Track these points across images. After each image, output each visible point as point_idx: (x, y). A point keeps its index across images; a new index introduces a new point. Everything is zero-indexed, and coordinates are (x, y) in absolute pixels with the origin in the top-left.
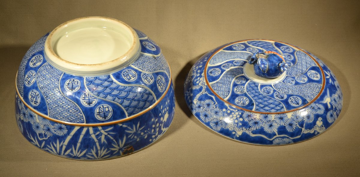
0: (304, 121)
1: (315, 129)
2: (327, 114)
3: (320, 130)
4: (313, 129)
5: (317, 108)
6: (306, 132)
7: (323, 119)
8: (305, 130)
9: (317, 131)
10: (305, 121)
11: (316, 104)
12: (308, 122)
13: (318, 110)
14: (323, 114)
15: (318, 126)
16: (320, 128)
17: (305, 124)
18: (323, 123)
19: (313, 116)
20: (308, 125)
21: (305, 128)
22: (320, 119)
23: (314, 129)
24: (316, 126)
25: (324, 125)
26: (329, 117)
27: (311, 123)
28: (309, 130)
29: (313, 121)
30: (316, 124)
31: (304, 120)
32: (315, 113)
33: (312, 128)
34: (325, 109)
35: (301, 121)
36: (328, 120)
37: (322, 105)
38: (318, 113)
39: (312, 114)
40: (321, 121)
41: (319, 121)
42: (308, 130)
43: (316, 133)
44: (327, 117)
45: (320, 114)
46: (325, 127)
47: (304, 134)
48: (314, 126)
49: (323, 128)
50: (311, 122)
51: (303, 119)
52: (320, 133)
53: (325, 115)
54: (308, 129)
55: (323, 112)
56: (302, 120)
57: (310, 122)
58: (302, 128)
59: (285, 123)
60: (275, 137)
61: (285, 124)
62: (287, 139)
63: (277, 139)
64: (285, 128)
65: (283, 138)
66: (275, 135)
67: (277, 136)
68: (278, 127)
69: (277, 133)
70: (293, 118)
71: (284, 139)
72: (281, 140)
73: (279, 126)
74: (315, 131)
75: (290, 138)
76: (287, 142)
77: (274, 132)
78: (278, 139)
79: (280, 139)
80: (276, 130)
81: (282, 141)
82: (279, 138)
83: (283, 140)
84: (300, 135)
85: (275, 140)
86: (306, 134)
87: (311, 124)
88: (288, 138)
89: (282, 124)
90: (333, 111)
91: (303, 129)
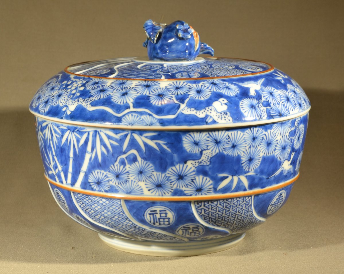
0: (189, 95)
1: (208, 113)
2: (243, 100)
3: (219, 118)
4: (202, 111)
5: (224, 86)
6: (188, 111)
7: (231, 103)
8: (186, 108)
9: (211, 117)
11: (223, 82)
12: (197, 98)
13: (223, 89)
14: (232, 97)
15: (216, 110)
16: (219, 114)
17: (190, 99)
18: (228, 109)
19: (211, 92)
20: (196, 103)
21: (186, 105)
22: (223, 101)
23: (206, 111)
24: (210, 107)
25: (230, 112)
26: (246, 107)
27: (202, 100)
28: (195, 111)
29: (206, 98)
30: (212, 106)
33: (202, 109)
34: (240, 92)
35: (182, 93)
36: (241, 109)
37: (236, 87)
38: (223, 92)
39: (209, 90)
40: (226, 104)
41: (220, 104)
42: (192, 109)
43: (208, 121)
44: (240, 104)
46: (232, 118)
48: (207, 106)
49: (227, 117)
50: (202, 99)
51: (187, 92)
52: (218, 122)
53: (238, 100)
54: (194, 109)
55: (235, 95)
56: (185, 93)
57: (199, 99)
58: (181, 104)
59: (152, 92)
60: (127, 111)
61: (151, 93)
62: (148, 116)
63: (130, 115)
64: (149, 99)
65: (141, 113)
66: (128, 107)
67: (132, 109)
68: (136, 97)
69: (131, 105)
70: (168, 88)
71: (143, 117)
72: (137, 117)
73: (138, 95)
74: (207, 116)
75: (154, 115)
76: (148, 123)
77: (127, 102)
78: (132, 115)
79: (136, 115)
80: (132, 101)
81: (138, 118)
82: (134, 114)
83: (140, 118)
84: (174, 114)
85: (127, 116)
86: (187, 116)
87: (201, 102)
88: (150, 115)
89: (146, 92)
90: (259, 103)
91: (183, 106)
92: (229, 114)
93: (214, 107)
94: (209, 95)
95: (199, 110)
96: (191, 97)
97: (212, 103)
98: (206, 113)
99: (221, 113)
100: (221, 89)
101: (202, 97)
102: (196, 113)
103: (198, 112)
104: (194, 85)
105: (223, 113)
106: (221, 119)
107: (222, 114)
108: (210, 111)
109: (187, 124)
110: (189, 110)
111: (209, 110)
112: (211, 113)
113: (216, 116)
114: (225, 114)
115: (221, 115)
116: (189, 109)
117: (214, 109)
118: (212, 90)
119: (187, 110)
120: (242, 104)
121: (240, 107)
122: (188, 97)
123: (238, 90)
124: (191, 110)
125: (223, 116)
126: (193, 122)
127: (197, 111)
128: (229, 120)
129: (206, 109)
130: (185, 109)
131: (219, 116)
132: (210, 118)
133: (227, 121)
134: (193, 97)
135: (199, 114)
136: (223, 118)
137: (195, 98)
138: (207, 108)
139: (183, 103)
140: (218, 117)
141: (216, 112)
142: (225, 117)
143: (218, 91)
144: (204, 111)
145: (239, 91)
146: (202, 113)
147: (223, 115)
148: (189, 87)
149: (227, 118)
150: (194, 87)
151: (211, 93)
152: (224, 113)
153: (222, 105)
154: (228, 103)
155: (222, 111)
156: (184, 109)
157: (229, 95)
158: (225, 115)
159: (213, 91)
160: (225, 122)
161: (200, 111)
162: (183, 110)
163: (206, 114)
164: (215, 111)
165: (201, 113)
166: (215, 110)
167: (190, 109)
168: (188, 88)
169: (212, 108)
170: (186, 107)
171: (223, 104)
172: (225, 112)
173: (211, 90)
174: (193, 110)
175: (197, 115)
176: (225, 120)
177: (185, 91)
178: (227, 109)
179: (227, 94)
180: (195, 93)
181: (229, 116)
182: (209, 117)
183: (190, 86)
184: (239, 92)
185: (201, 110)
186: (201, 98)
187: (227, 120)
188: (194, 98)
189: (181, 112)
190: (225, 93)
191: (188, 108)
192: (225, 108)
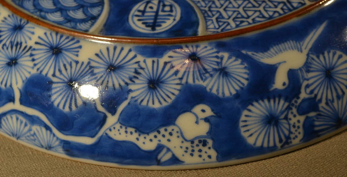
0: (130, 91)
1: (164, 142)
2: (250, 107)
3: (186, 152)
4: (152, 136)
5: (216, 67)
6: (120, 134)
7: (220, 117)
8: (118, 126)
9: (169, 150)
10: (132, 95)
11: (218, 52)
12: (144, 103)
13: (211, 76)
14: (227, 100)
15: (182, 133)
17: (129, 103)
18: (209, 133)
19: (179, 87)
20: (139, 115)
21: (119, 120)
22: (203, 111)
23: (160, 137)
24: (170, 129)
25: (212, 139)
26: (255, 123)
27: (154, 110)
28: (136, 135)
29: (165, 104)
30: (174, 124)
31: (132, 87)
32: (190, 81)
33: (153, 131)
34: (249, 85)
35: (117, 86)
36: (243, 130)
37: (245, 68)
38: (208, 85)
39: (178, 81)
40: (206, 120)
41: (194, 119)
42: (130, 130)
43: (161, 158)
44: (243, 118)
45: (214, 91)
46: (217, 151)
47: (110, 138)
48: (163, 125)
49: (205, 149)
50: (157, 105)
51: (127, 84)
52: (183, 162)
53: (240, 106)
54: (133, 130)
55: (234, 92)
56: (123, 84)
57: (150, 105)
58: (109, 115)
59: (60, 71)
60: (9, 106)
61: (57, 73)
62: (44, 129)
63: (14, 117)
64: (49, 89)
65: (33, 120)
66: (12, 99)
67: (17, 105)
68: (28, 76)
69: (17, 95)
70: (93, 64)
71: (36, 128)
72: (26, 125)
73: (34, 71)
74: (160, 148)
75: (55, 131)
76: (43, 144)
77: (11, 86)
78: (17, 119)
79: (24, 120)
80: (20, 85)
81: (27, 128)
82: (21, 117)
83: (30, 130)
84: (93, 137)
85: (8, 116)
86: (118, 143)
87: (151, 114)
88: (47, 128)
89: (48, 71)
90: (289, 108)
91: (112, 120)
92: (210, 142)
93: (178, 127)
94: (173, 94)
95: (144, 133)
96: (132, 98)
97: (176, 118)
98: (160, 141)
99: (192, 142)
100: (207, 75)
101: (156, 101)
102: (138, 139)
103: (142, 136)
104: (149, 61)
105: (196, 142)
106: (192, 155)
107: (194, 145)
108: (168, 136)
109: (117, 160)
110: (123, 130)
111: (167, 134)
112: (169, 140)
113: (181, 147)
114: (201, 145)
115: (193, 147)
116: (124, 128)
117: (177, 132)
118: (184, 81)
119: (119, 130)
120: (246, 116)
121: (241, 124)
122: (126, 99)
123: (246, 76)
124: (126, 132)
125: (196, 149)
126: (129, 158)
127: (139, 135)
128: (210, 157)
129: (159, 132)
130: (114, 128)
131: (187, 148)
132: (166, 153)
133: (204, 160)
134: (136, 98)
135: (144, 143)
136: (196, 154)
137: (142, 101)
138: (162, 130)
139: (113, 113)
140: (186, 150)
141: (181, 139)
142: (200, 151)
143: (197, 82)
144: (155, 137)
145: (247, 79)
146: (151, 140)
147: (197, 145)
148: (136, 66)
149: (206, 152)
150: (146, 70)
151: (180, 90)
152: (200, 142)
153: (197, 122)
154: (212, 116)
155: (196, 138)
156: (112, 128)
157: (220, 95)
158: (201, 147)
159: (187, 82)
160: (200, 160)
161: (146, 135)
162: (110, 130)
163: (158, 144)
164: (178, 137)
165: (147, 141)
166: (179, 134)
167: (126, 128)
168: (134, 70)
169: (173, 130)
170: (117, 123)
171: (201, 119)
172: (202, 139)
173: (181, 79)
174: (131, 133)
175: (140, 144)
176: (200, 156)
177: (124, 81)
178: (207, 133)
179: (218, 90)
180: (143, 88)
181: (209, 148)
182: (165, 150)
183: (139, 65)
184: (246, 82)
185: (148, 134)
186: (153, 104)
187: (205, 156)
188: (139, 101)
189: (106, 134)
190: (211, 89)
191: (121, 127)
192: (203, 128)
